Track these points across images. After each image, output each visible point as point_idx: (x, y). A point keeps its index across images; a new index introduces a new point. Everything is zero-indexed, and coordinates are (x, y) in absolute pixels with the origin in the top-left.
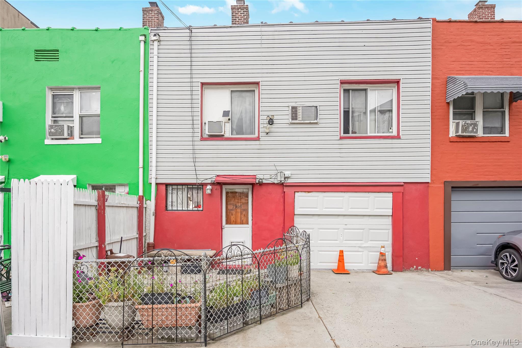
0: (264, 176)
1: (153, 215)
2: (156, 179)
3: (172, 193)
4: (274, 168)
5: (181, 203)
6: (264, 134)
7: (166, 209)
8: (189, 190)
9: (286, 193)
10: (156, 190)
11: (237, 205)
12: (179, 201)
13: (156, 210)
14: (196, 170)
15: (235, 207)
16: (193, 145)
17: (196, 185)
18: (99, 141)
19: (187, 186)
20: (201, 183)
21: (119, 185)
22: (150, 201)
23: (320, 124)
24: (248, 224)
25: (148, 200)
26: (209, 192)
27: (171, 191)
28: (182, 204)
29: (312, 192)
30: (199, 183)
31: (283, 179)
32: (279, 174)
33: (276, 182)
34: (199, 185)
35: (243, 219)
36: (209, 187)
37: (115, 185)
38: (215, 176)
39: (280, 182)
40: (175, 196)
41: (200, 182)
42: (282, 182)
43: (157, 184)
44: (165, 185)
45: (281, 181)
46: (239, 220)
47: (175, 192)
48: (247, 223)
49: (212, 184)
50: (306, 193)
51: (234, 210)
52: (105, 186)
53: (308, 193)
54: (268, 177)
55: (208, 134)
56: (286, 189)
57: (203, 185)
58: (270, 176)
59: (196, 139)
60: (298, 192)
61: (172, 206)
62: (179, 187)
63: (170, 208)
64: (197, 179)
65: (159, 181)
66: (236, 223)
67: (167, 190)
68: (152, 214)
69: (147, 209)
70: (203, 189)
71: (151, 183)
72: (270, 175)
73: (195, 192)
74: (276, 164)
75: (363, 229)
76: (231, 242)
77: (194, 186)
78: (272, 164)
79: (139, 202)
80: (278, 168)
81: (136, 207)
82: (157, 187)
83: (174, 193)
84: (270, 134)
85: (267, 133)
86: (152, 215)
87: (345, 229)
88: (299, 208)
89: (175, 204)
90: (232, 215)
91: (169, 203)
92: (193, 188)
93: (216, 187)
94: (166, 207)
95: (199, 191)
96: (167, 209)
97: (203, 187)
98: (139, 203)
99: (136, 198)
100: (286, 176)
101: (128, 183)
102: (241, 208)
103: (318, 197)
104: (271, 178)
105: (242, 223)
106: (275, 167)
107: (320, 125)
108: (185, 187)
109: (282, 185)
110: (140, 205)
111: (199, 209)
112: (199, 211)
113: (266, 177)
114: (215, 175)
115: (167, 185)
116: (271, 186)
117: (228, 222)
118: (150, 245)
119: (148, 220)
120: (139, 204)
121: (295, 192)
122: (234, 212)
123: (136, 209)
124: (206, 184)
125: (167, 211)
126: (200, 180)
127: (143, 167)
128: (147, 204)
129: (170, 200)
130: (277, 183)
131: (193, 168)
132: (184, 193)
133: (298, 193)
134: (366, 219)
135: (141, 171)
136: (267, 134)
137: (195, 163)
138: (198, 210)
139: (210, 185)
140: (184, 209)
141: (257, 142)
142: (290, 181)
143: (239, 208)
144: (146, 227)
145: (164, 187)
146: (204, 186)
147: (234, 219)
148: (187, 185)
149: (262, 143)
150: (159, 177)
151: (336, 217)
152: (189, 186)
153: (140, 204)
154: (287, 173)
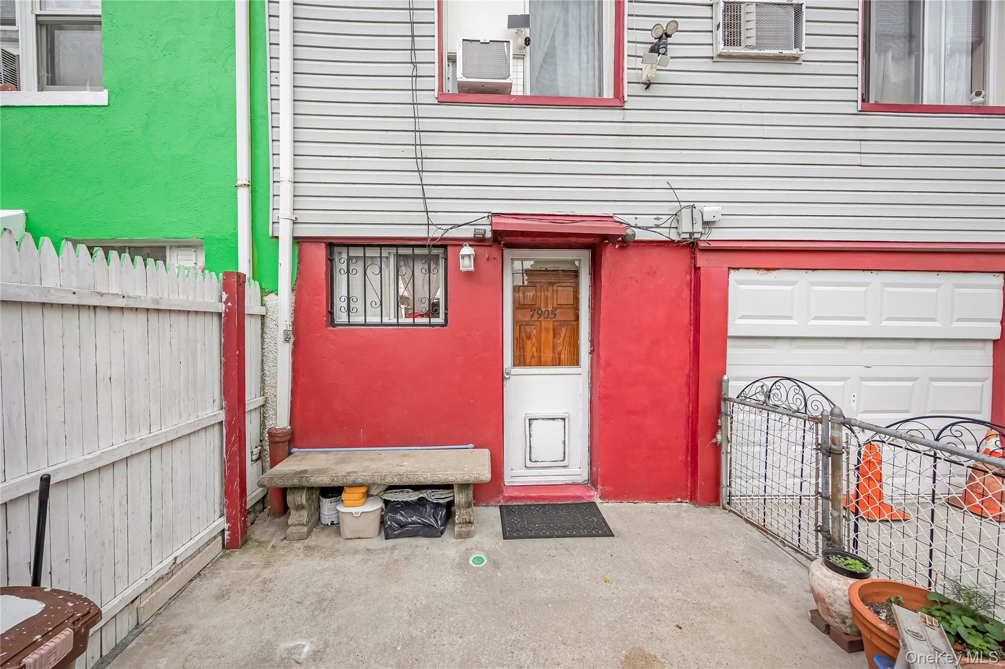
0: (636, 218)
1: (287, 340)
2: (294, 223)
3: (348, 272)
4: (668, 195)
5: (379, 303)
6: (639, 89)
7: (332, 322)
8: (402, 263)
9: (702, 271)
10: (297, 261)
11: (543, 309)
12: (372, 297)
13: (296, 324)
14: (425, 198)
15: (535, 317)
16: (416, 116)
17: (424, 246)
18: (100, 97)
19: (394, 250)
20: (442, 239)
21: (179, 247)
22: (277, 294)
23: (804, 63)
24: (579, 365)
25: (272, 292)
26: (467, 265)
27: (344, 266)
28: (381, 304)
29: (778, 269)
30: (433, 239)
31: (698, 227)
32: (686, 214)
33: (675, 238)
34: (435, 246)
35: (559, 349)
36: (467, 250)
37: (165, 247)
38: (488, 217)
39: (687, 236)
40: (357, 280)
41: (438, 234)
42: (696, 236)
43: (298, 241)
44: (323, 246)
45: (694, 233)
46: (548, 355)
47: (359, 267)
48: (575, 361)
49: (478, 241)
50: (761, 272)
51: (533, 323)
52: (129, 248)
53: (765, 272)
54: (650, 221)
55: (464, 79)
56: (702, 261)
57: (445, 247)
58: (655, 219)
59: (422, 97)
60: (738, 269)
61: (349, 310)
62: (371, 252)
63: (341, 317)
64: (428, 224)
65: (305, 231)
66: (540, 363)
67: (330, 260)
68: (281, 337)
69: (267, 320)
70: (446, 259)
71: (277, 238)
72: (656, 216)
73: (420, 269)
74: (676, 182)
75: (914, 379)
76: (530, 420)
77: (418, 251)
78: (661, 182)
79: (225, 296)
80: (683, 195)
81: (212, 313)
82: (300, 251)
83: (354, 272)
84: (655, 90)
85: (646, 86)
86: (283, 340)
87: (863, 379)
88: (739, 318)
89: (358, 305)
90: (529, 338)
91: (340, 304)
92: (414, 257)
93: (486, 252)
94: (331, 313)
95: (433, 266)
96: (332, 320)
97: (446, 253)
98: (224, 300)
99: (214, 281)
100: (705, 219)
101: (202, 235)
102: (554, 318)
103: (793, 283)
104: (657, 226)
105: (557, 362)
106: (672, 191)
107: (805, 68)
108: (389, 253)
109: (691, 246)
110: (228, 307)
111: (434, 320)
112: (433, 325)
113: (643, 221)
114: (486, 215)
115: (332, 245)
116: (654, 252)
117: (520, 361)
118: (277, 439)
119: (271, 355)
120: (226, 303)
121: (729, 268)
122: (535, 331)
123: (216, 320)
124: (459, 243)
125: (334, 325)
126: (439, 227)
127: (252, 186)
128: (268, 307)
129: (341, 290)
130: (679, 241)
131: (417, 191)
132: (387, 273)
133: (737, 271)
134: (923, 350)
135: (243, 195)
136: (646, 88)
137: (421, 173)
138: (430, 325)
139: (470, 245)
140: (386, 320)
141: (617, 115)
142: (716, 235)
143: (549, 319)
144: (267, 379)
145: (321, 252)
146: (449, 248)
147: (534, 349)
148: (397, 246)
149: (630, 116)
150: (303, 216)
151: (842, 343)
152: (402, 251)
153: (229, 304)
154: (710, 211)
